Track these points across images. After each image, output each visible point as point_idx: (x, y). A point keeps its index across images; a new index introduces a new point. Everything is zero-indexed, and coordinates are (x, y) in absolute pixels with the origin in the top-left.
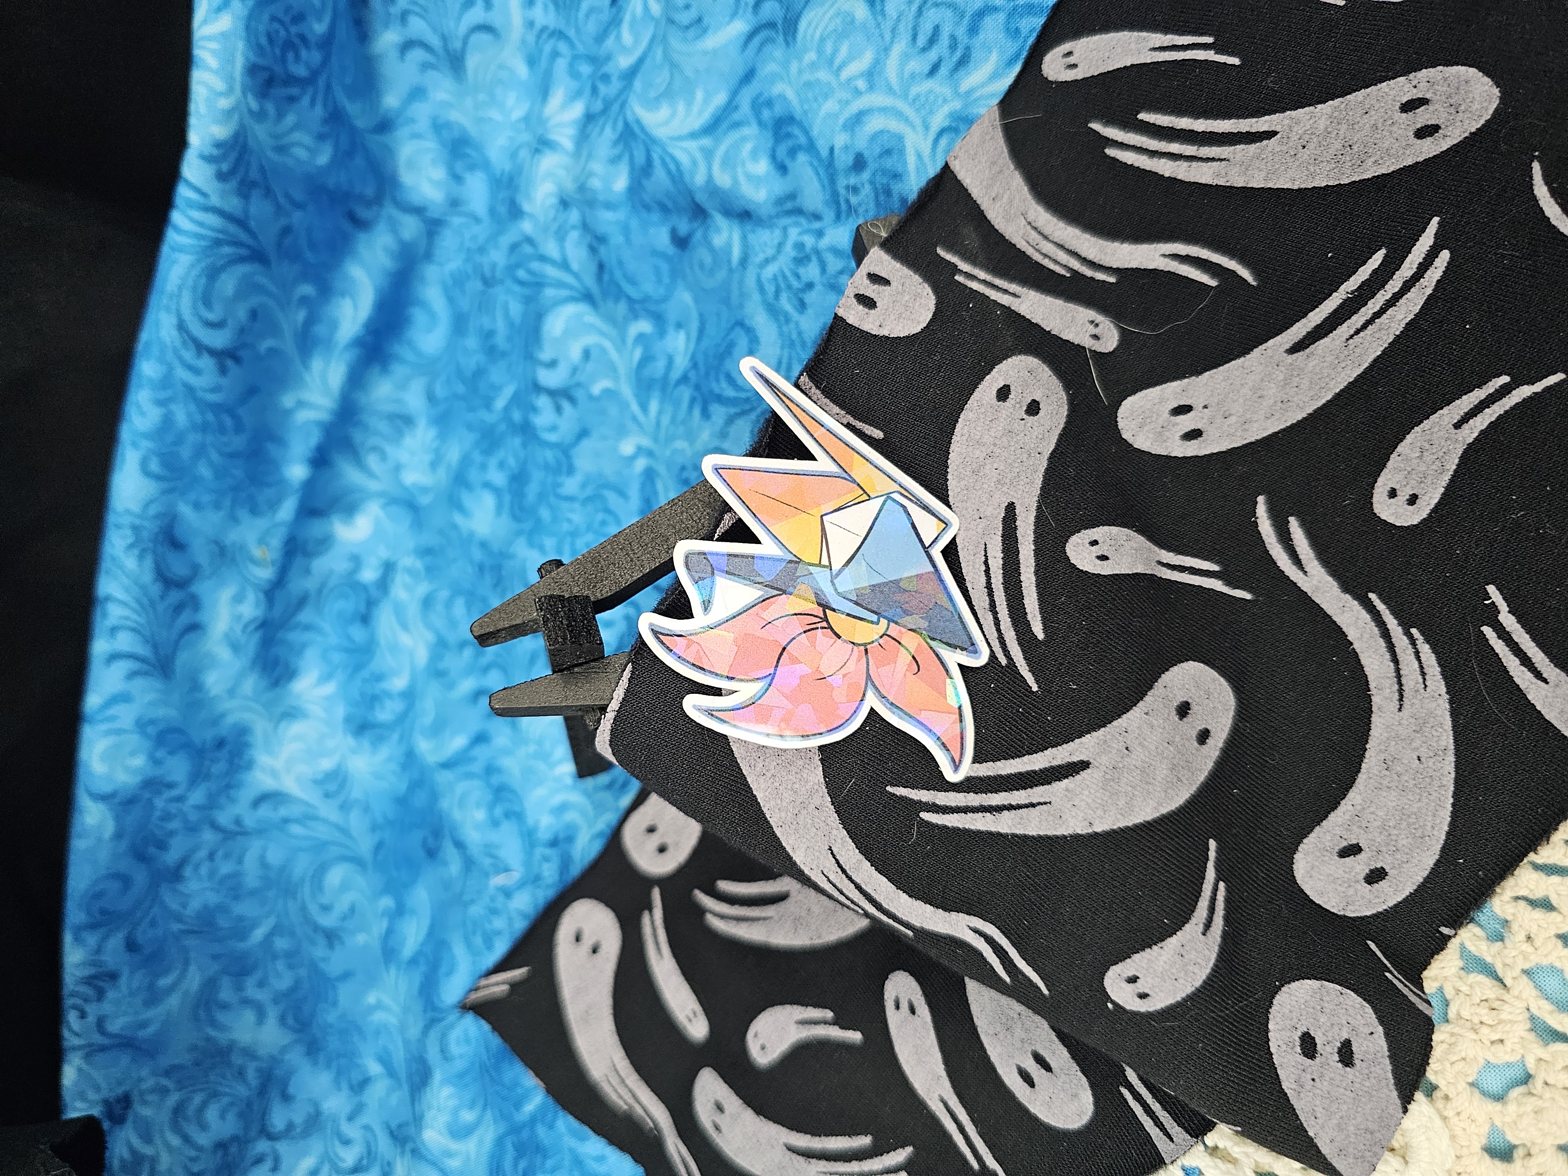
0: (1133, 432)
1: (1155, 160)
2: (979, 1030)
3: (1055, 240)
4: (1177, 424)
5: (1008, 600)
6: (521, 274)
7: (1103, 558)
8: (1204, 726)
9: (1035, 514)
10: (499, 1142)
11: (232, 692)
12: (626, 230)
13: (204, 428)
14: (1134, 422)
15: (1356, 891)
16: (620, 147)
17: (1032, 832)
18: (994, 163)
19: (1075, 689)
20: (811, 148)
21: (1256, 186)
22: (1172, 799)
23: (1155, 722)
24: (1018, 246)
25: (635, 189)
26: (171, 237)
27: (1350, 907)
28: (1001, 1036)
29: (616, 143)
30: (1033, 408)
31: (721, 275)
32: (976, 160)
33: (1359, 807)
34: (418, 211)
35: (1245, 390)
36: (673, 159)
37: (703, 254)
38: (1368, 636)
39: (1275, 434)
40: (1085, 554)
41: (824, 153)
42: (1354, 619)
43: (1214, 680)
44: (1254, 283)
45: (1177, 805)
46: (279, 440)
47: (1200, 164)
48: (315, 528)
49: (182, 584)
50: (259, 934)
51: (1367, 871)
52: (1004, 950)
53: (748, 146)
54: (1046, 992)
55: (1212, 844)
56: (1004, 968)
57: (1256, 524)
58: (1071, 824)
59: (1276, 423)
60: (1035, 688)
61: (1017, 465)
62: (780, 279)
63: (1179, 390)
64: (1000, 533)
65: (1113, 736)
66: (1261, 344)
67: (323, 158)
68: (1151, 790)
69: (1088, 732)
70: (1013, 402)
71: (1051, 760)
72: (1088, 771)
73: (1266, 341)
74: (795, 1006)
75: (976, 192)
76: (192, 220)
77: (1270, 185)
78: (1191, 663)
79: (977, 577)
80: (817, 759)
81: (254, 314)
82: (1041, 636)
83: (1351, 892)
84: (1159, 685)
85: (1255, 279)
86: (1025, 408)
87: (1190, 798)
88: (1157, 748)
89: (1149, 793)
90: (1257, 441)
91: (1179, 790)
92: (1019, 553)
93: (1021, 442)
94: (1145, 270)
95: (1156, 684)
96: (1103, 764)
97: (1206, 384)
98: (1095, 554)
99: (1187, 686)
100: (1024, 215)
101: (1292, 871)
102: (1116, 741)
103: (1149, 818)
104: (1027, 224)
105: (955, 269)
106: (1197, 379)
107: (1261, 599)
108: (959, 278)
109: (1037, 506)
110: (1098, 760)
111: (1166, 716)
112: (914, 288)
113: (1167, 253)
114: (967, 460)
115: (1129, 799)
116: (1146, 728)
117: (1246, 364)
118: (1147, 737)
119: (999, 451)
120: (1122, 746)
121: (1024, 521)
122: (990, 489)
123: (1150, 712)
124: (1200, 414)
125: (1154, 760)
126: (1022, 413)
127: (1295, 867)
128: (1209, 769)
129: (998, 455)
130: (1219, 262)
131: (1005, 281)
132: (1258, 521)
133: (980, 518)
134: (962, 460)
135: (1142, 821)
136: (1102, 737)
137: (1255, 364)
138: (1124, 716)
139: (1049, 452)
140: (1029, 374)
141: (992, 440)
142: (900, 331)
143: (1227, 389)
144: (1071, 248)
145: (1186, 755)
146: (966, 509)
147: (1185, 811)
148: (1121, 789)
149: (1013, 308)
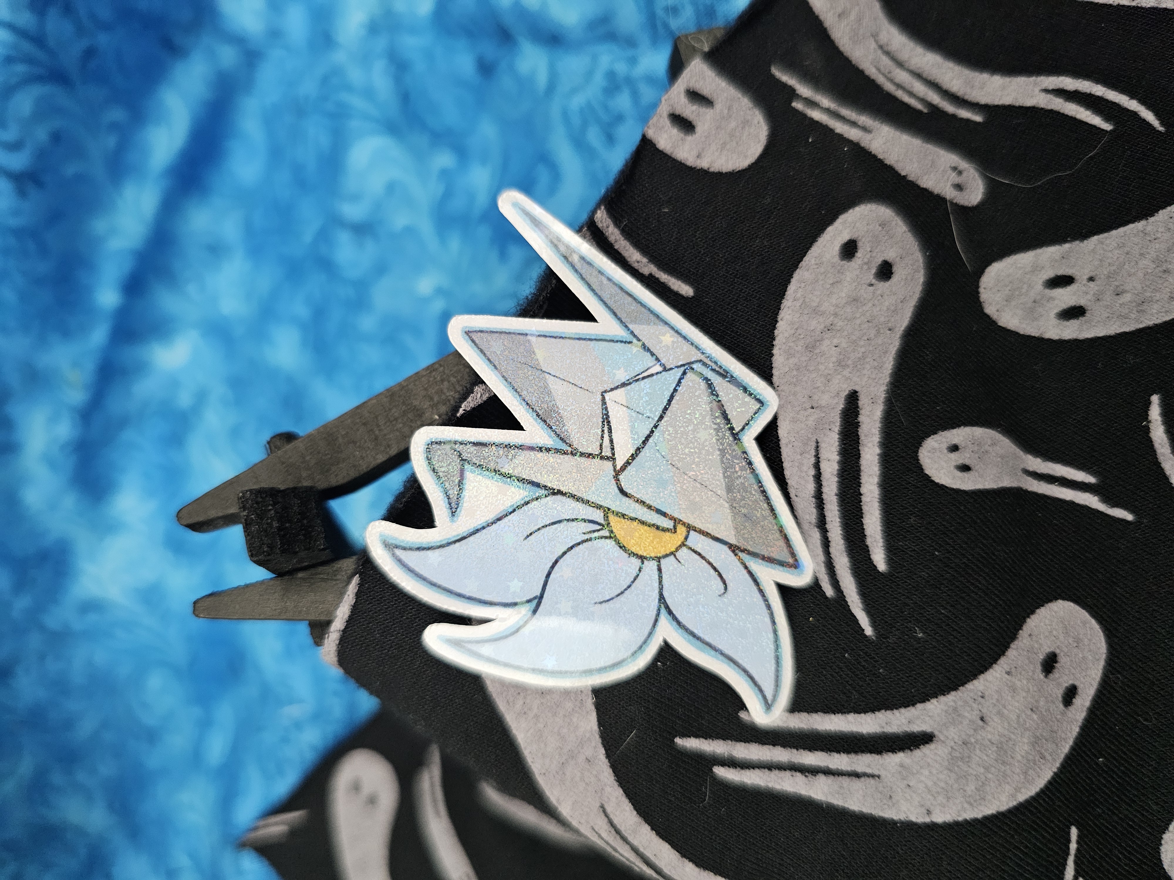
3: (911, 68)
6: (329, 105)
8: (1071, 682)
11: (53, 507)
12: (430, 57)
14: (999, 295)
19: (922, 638)
23: (1018, 684)
24: (867, 73)
31: (525, 105)
34: (238, 41)
35: (1144, 263)
37: (506, 83)
43: (1084, 623)
44: (1161, 129)
46: (90, 267)
48: (131, 353)
50: (87, 727)
55: (1074, 832)
57: (1147, 430)
58: (904, 808)
60: (869, 631)
61: (862, 343)
62: (587, 110)
65: (966, 702)
68: (1009, 772)
71: (884, 725)
72: (932, 746)
79: (803, 482)
80: (589, 702)
84: (1023, 634)
85: (1162, 124)
86: (874, 271)
87: (1053, 778)
88: (1018, 717)
89: (1005, 776)
90: (1156, 325)
91: (1041, 770)
92: (859, 457)
93: (868, 314)
94: (1021, 108)
95: (1021, 632)
96: (950, 738)
97: (1093, 251)
98: (954, 464)
99: (1055, 633)
100: (875, 36)
101: (1159, 853)
102: (968, 709)
103: (1003, 808)
104: (876, 47)
105: (792, 93)
106: (1081, 244)
107: (1145, 521)
108: (798, 105)
109: (885, 398)
110: (945, 732)
111: (1030, 674)
112: (742, 113)
113: (1051, 88)
114: (799, 331)
115: (980, 784)
116: (1007, 692)
117: (1149, 228)
118: (1007, 704)
119: (840, 323)
120: (975, 716)
121: (868, 416)
122: (826, 371)
123: (1013, 670)
124: (1084, 288)
125: (1013, 733)
126: (870, 276)
127: (1163, 849)
128: (1074, 736)
129: (839, 328)
130: (1117, 101)
131: (852, 110)
132: (1152, 426)
133: (812, 408)
134: (793, 331)
135: (994, 812)
136: (952, 704)
137: (1160, 230)
138: (982, 677)
139: (902, 329)
140: (880, 228)
141: (833, 308)
142: (722, 165)
143: (1121, 259)
144: (931, 78)
145: (1051, 723)
146: (795, 394)
147: (1045, 794)
148: (971, 771)
149: (862, 145)
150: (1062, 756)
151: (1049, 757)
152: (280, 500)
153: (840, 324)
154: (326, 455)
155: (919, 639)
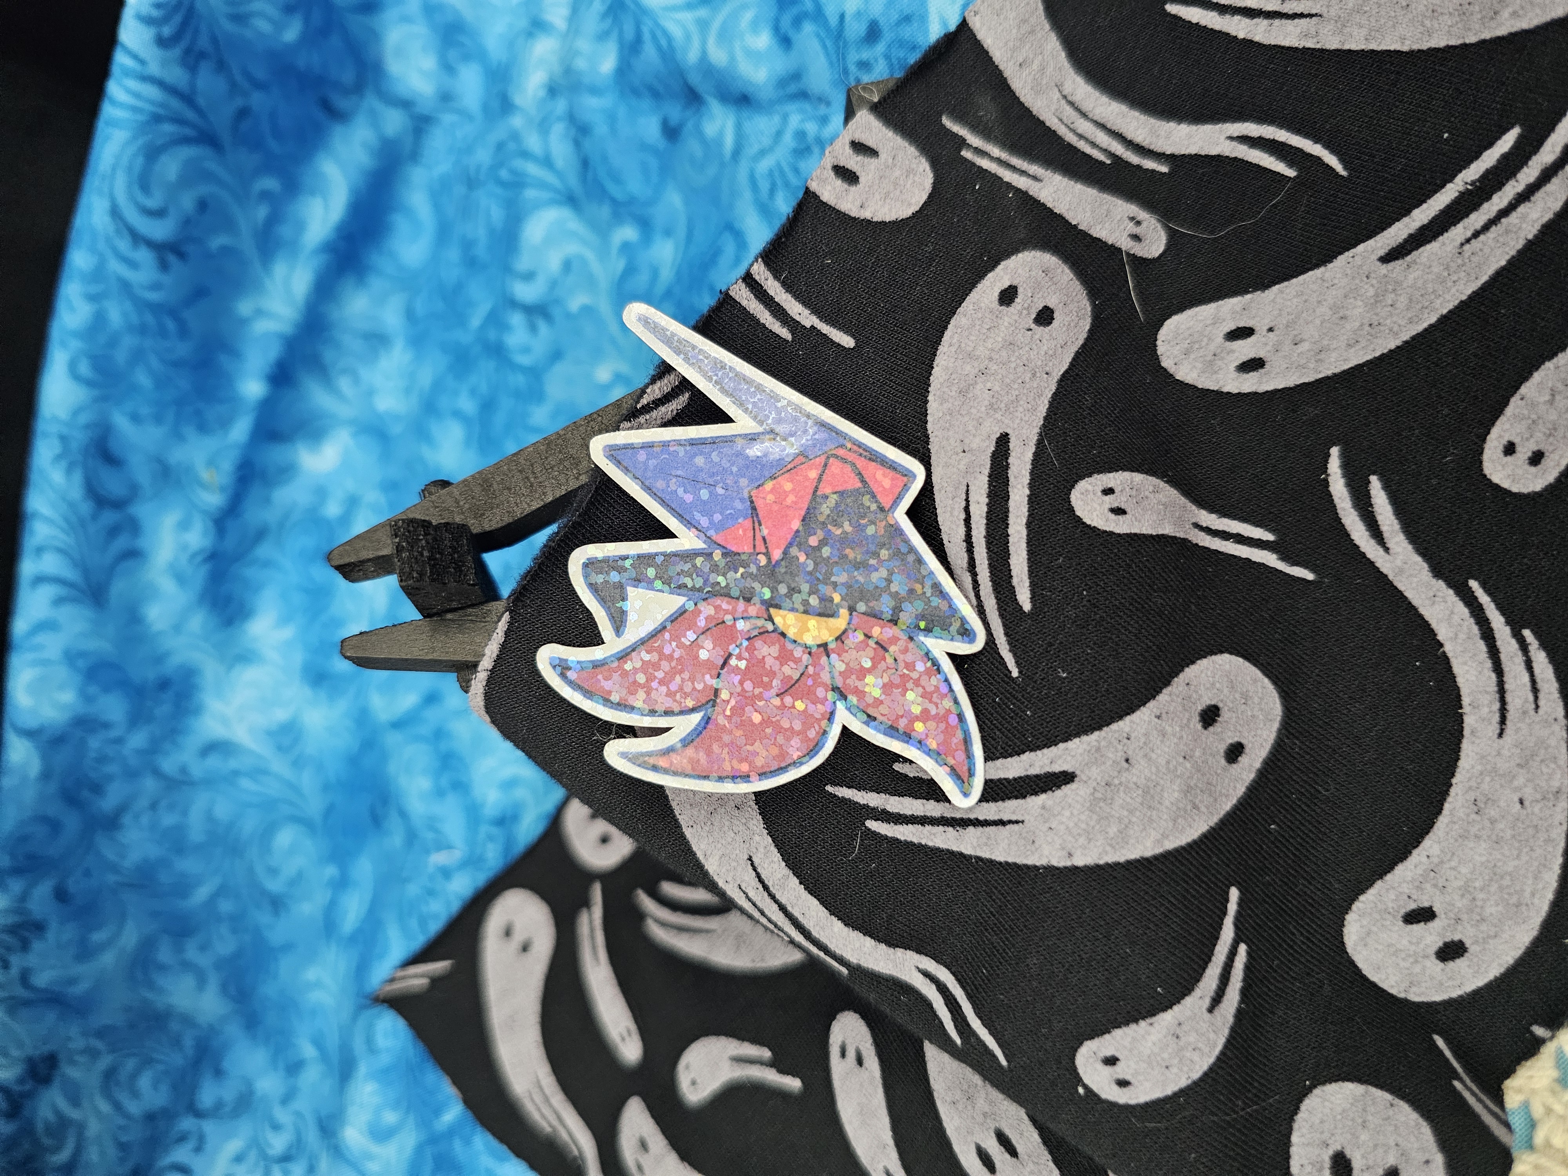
0: (1176, 360)
1: (1228, 16)
2: (936, 1095)
3: (1095, 118)
4: (1233, 351)
5: (990, 558)
6: (504, 174)
7: (1119, 511)
8: (1236, 739)
9: (1034, 450)
10: (419, 1149)
11: (177, 628)
12: (611, 118)
13: (142, 330)
14: (1178, 347)
15: (1424, 968)
16: (609, 21)
17: (1000, 856)
18: (1024, 21)
20: (819, 15)
21: (1354, 47)
22: (1182, 831)
23: (1169, 729)
24: (1048, 124)
25: (623, 70)
26: (108, 111)
27: (1414, 989)
28: (960, 1106)
29: (605, 15)
30: (1045, 317)
31: (712, 171)
32: (1002, 17)
33: (1436, 860)
34: (405, 104)
35: (1324, 310)
36: (665, 33)
37: (692, 146)
38: (1464, 637)
39: (1359, 367)
40: (1096, 505)
41: (833, 21)
42: (1448, 612)
43: (1255, 681)
44: (1344, 173)
45: (1189, 840)
46: (235, 353)
47: (1284, 21)
48: (276, 454)
49: (118, 504)
50: (202, 893)
51: (1440, 944)
52: (957, 1003)
53: (748, 16)
54: (1004, 1062)
55: (1234, 894)
56: (956, 1027)
57: (1326, 483)
58: (1046, 852)
59: (1361, 353)
60: (1015, 673)
61: (1016, 386)
62: (776, 174)
63: (1238, 308)
64: (986, 471)
65: (1110, 742)
66: (1348, 250)
67: (292, 33)
68: (1154, 817)
69: (1078, 735)
70: (1019, 307)
71: (1028, 767)
72: (1073, 786)
73: (1355, 246)
74: (730, 1039)
75: (998, 55)
76: (129, 91)
77: (1373, 46)
78: (1226, 656)
79: (954, 527)
81: (203, 205)
82: (1027, 606)
83: (1417, 969)
84: (1179, 682)
85: (1345, 168)
86: (1034, 316)
87: (1208, 831)
88: (1168, 762)
89: (1151, 820)
90: (1335, 375)
91: (1194, 820)
92: (1008, 499)
93: (1024, 358)
94: (1207, 156)
95: (1176, 679)
96: (1093, 778)
97: (1273, 301)
98: (1108, 506)
99: (1218, 685)
100: (1059, 87)
101: (1342, 935)
102: (1113, 750)
103: (1148, 854)
104: (1061, 97)
105: (962, 143)
106: (1263, 295)
107: (1326, 580)
108: (966, 154)
109: (1038, 440)
110: (1087, 772)
111: (1185, 721)
112: (907, 162)
113: (1235, 135)
114: (953, 376)
115: (1123, 826)
116: (1156, 736)
117: (1327, 275)
118: (1155, 748)
119: (995, 367)
120: (1120, 756)
121: (1019, 458)
122: (979, 414)
123: (1164, 715)
124: (1264, 339)
125: (1162, 778)
126: (1030, 322)
127: (1346, 930)
128: (1239, 796)
129: (993, 372)
130: (1300, 146)
131: (1024, 161)
132: (1330, 479)
133: (964, 451)
134: (947, 377)
135: (1138, 857)
136: (1095, 743)
137: (1338, 276)
138: (1128, 719)
139: (1061, 373)
140: (1044, 274)
141: (988, 353)
142: (885, 214)
143: (1299, 308)
144: (1114, 128)
145: (1208, 775)
146: (948, 440)
147: (1199, 847)
148: (1113, 812)
149: (1031, 194)
150: (1222, 813)
151: (1203, 809)
152: (432, 532)
153: (993, 367)
154: (480, 500)
155: (1065, 678)
